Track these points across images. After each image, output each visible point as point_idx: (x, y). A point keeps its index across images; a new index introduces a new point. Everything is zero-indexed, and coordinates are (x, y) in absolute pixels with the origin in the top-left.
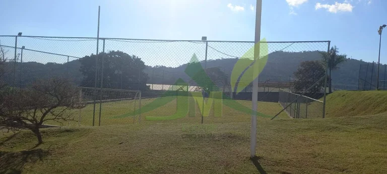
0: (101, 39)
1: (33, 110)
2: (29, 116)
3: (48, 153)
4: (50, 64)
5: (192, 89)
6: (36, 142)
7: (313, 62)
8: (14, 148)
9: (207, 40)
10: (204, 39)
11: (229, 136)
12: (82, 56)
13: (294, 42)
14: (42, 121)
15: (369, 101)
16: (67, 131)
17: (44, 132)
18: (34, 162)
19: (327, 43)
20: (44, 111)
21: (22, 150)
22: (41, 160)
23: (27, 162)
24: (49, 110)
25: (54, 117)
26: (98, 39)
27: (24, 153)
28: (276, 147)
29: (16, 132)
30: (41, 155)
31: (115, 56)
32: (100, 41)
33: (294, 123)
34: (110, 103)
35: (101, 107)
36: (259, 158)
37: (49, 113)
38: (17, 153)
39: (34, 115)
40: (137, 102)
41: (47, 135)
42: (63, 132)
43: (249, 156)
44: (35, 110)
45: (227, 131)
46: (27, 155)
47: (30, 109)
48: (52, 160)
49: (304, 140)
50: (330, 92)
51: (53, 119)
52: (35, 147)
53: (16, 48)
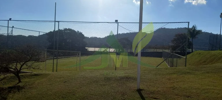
0: (57, 21)
1: (16, 63)
2: (13, 66)
3: (23, 88)
4: (30, 36)
5: (112, 50)
6: (18, 81)
7: (182, 34)
8: (5, 85)
9: (118, 22)
10: (116, 21)
11: (127, 78)
12: (48, 32)
13: (168, 23)
14: (20, 69)
15: (214, 57)
16: (36, 75)
17: (22, 76)
18: (15, 93)
19: (188, 23)
20: (22, 63)
21: (9, 86)
22: (19, 92)
23: (10, 93)
24: (25, 63)
25: (27, 67)
26: (55, 21)
27: (9, 88)
28: (153, 84)
29: (6, 76)
30: (19, 89)
31: (67, 32)
32: (56, 23)
33: (165, 70)
34: (64, 59)
35: (57, 61)
36: (142, 90)
37: (25, 65)
38: (6, 88)
39: (16, 66)
40: (78, 58)
41: (24, 77)
42: (33, 75)
43: (136, 89)
44: (17, 63)
45: (126, 75)
46: (11, 89)
47: (13, 63)
48: (25, 91)
49: (169, 79)
50: (192, 51)
51: (27, 68)
52: (16, 84)
53: (8, 27)
